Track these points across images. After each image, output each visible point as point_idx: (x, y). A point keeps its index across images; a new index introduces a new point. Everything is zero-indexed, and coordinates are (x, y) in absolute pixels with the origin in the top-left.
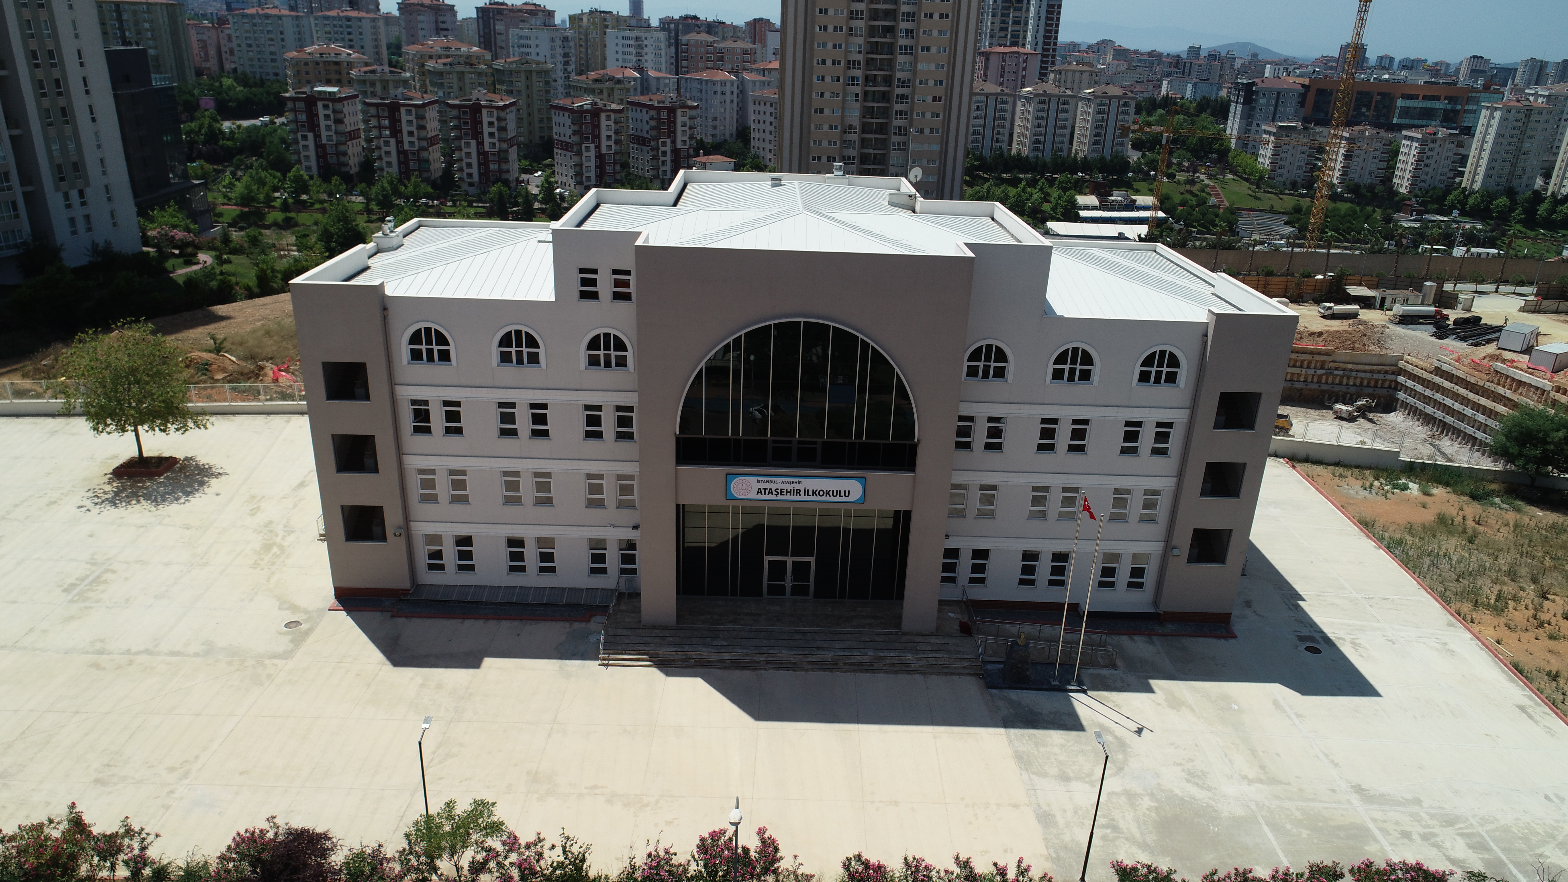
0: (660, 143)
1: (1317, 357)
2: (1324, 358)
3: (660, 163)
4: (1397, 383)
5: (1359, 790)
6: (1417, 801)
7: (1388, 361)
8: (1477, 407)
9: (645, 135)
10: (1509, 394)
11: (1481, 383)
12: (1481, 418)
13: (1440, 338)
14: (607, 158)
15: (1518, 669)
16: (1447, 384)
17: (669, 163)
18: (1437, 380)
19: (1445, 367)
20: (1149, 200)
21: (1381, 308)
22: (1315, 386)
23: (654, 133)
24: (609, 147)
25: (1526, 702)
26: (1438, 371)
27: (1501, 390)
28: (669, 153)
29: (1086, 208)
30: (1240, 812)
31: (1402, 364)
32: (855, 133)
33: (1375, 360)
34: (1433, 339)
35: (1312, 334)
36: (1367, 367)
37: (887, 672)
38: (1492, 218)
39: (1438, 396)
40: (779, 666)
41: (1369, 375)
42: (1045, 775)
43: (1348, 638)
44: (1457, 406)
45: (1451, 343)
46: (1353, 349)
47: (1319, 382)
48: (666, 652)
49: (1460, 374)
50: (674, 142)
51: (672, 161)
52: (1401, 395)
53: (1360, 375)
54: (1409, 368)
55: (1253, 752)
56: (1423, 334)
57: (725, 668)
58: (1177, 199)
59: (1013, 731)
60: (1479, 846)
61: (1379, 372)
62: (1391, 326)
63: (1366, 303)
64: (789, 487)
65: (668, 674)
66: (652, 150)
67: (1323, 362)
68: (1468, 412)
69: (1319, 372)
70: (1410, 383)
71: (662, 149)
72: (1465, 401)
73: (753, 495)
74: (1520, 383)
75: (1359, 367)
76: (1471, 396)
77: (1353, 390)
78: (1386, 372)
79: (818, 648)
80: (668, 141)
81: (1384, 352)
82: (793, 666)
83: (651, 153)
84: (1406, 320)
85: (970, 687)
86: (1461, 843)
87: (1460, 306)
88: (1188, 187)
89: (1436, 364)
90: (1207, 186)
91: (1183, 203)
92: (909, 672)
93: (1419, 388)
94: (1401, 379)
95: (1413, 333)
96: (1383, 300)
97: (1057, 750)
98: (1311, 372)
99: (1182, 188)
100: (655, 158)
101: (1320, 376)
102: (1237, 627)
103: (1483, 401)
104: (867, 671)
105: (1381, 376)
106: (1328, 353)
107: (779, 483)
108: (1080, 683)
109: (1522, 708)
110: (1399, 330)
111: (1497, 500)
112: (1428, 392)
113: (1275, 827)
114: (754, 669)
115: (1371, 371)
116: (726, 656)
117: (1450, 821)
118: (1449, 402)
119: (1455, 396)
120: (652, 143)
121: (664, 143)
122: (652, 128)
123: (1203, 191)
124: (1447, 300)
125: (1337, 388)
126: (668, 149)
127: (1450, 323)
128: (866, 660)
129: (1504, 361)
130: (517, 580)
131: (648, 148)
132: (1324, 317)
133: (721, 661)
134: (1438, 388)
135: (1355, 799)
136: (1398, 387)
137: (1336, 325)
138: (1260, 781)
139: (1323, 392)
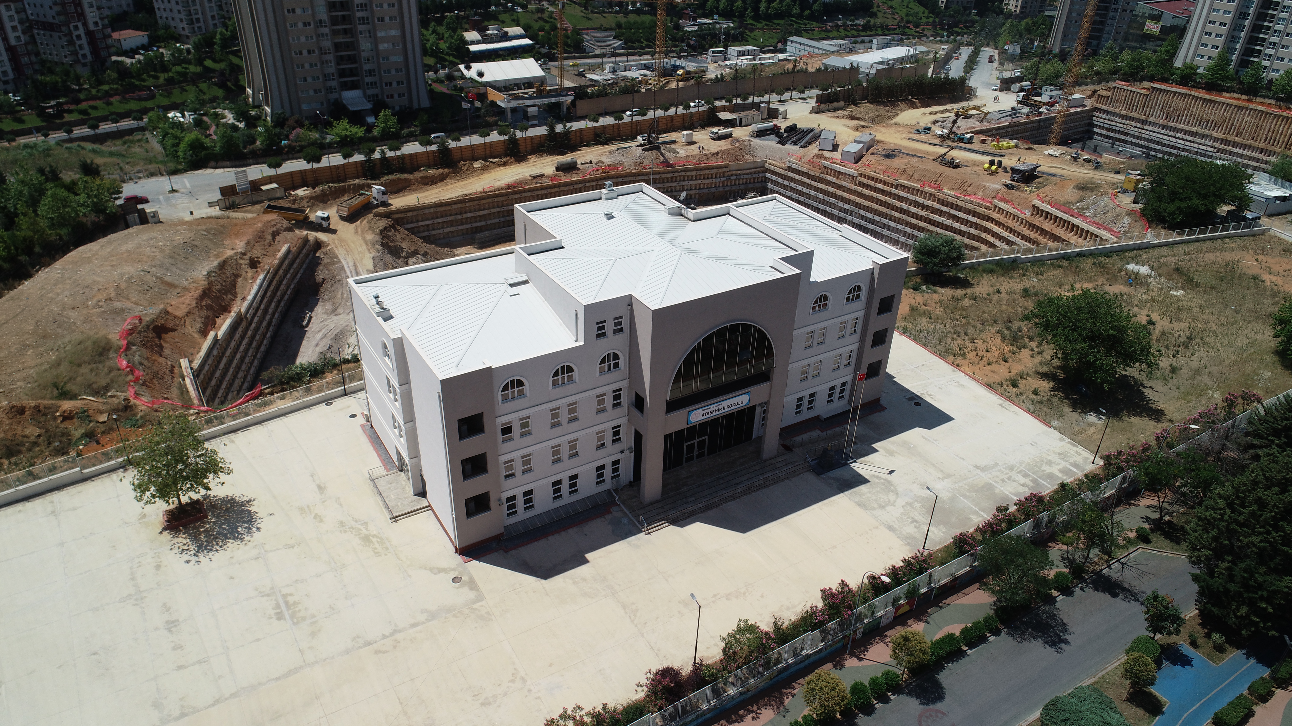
0: (72, 28)
1: (720, 170)
2: (724, 170)
3: (77, 48)
4: (766, 178)
5: (977, 467)
6: (997, 464)
7: (759, 165)
8: (817, 189)
9: (51, 20)
10: (834, 180)
11: (817, 175)
12: (821, 196)
13: (783, 145)
14: (19, 49)
15: (989, 386)
16: (797, 177)
17: (86, 46)
18: (791, 174)
19: (794, 166)
20: (518, 30)
21: (741, 126)
22: (721, 189)
23: (62, 18)
24: (18, 38)
25: (1001, 402)
26: (790, 169)
27: (829, 178)
28: (83, 36)
29: (473, 43)
30: (949, 495)
31: (767, 165)
32: (326, 26)
33: (752, 166)
34: (779, 145)
35: (713, 154)
36: (748, 171)
37: (773, 484)
38: (735, 16)
39: (793, 185)
40: (726, 500)
41: (750, 176)
42: (874, 509)
43: (924, 392)
44: (805, 190)
45: (789, 147)
46: (738, 160)
47: (723, 186)
48: (672, 514)
49: (804, 170)
50: (85, 24)
51: (89, 44)
52: (770, 186)
53: (746, 177)
54: (772, 168)
55: (933, 465)
56: (771, 142)
57: (703, 512)
58: (536, 26)
59: (846, 493)
60: (1026, 475)
61: (755, 173)
62: (752, 139)
63: (730, 123)
64: (716, 408)
65: (682, 526)
66: (65, 36)
67: (724, 173)
68: (813, 193)
69: (723, 179)
70: (774, 178)
71: (75, 33)
72: (809, 186)
73: (700, 418)
74: (840, 173)
75: (744, 172)
76: (813, 183)
77: (742, 187)
78: (759, 172)
79: (737, 484)
80: (80, 25)
81: (755, 159)
82: (732, 498)
83: (64, 39)
84: (761, 134)
85: (810, 477)
86: (1020, 476)
87: (780, 116)
88: (539, 15)
89: (788, 164)
90: (553, 12)
91: (542, 29)
92: (782, 481)
93: (780, 180)
94: (768, 175)
95: (765, 143)
96: (741, 120)
97: (869, 495)
98: (718, 180)
99: (536, 16)
100: (71, 43)
101: (723, 182)
102: (883, 402)
103: (820, 186)
104: (765, 487)
105: (756, 175)
106: (725, 166)
107: (712, 408)
108: (852, 458)
109: (1001, 405)
110: (757, 142)
111: (924, 288)
112: (786, 183)
113: (964, 496)
114: (717, 507)
115: (751, 173)
116: (701, 505)
117: (1011, 468)
118: (800, 188)
119: (803, 184)
120: (63, 29)
121: (76, 28)
122: (59, 14)
123: (551, 17)
124: (773, 114)
125: (734, 188)
126: (81, 32)
127: (782, 130)
128: (761, 482)
129: (826, 159)
130: (559, 503)
131: (61, 34)
132: (714, 139)
133: (700, 508)
134: (791, 179)
135: (978, 471)
136: (767, 180)
137: (723, 145)
138: (945, 478)
139: (726, 192)
